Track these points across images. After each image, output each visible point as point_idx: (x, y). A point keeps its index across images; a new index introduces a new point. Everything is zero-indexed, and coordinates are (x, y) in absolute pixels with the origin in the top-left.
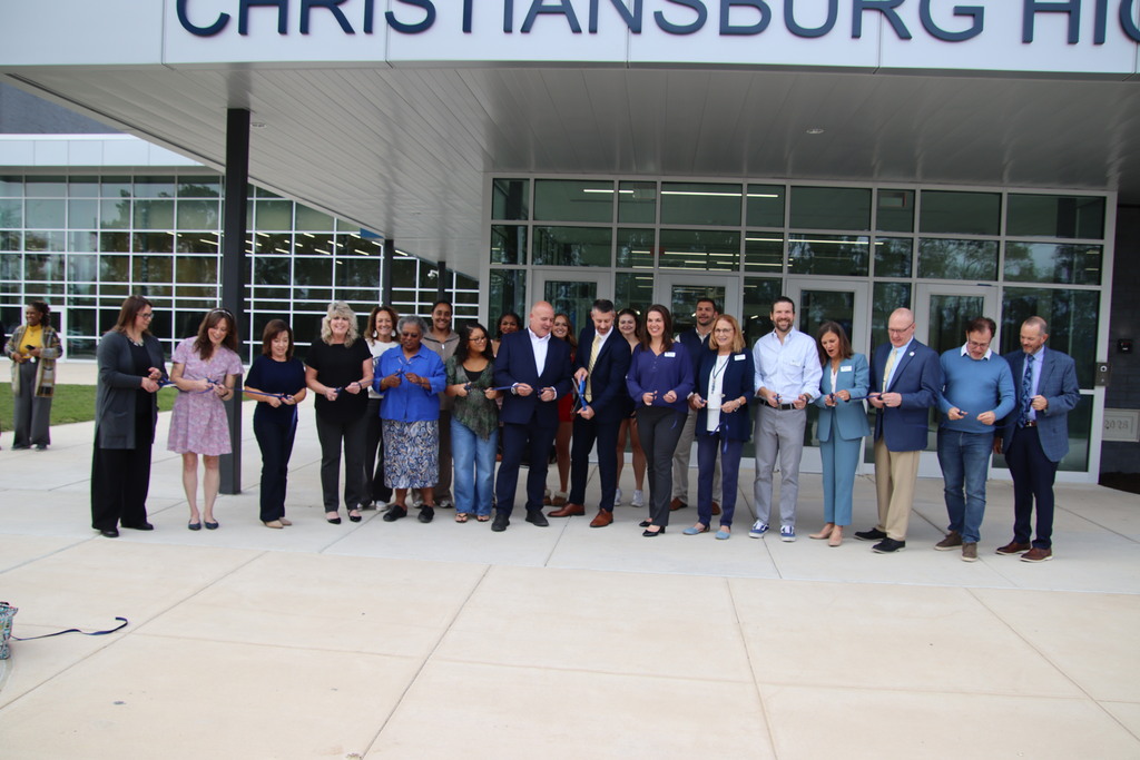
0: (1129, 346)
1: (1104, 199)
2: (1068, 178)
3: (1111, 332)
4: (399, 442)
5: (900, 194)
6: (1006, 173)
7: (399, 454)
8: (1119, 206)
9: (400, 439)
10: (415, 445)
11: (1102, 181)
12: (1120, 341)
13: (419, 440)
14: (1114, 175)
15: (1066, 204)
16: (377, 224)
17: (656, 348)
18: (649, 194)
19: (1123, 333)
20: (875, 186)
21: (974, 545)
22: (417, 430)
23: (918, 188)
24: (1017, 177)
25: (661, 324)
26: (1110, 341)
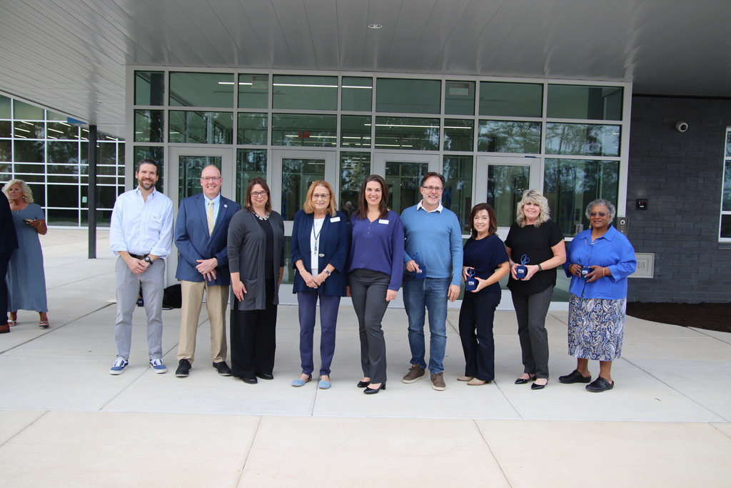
0: (645, 204)
1: (622, 88)
2: (595, 71)
3: (629, 193)
4: (577, 315)
5: (466, 84)
6: (546, 68)
7: (577, 325)
8: (634, 95)
9: (579, 312)
10: (590, 320)
11: (620, 74)
12: (638, 200)
13: (594, 315)
14: (630, 66)
15: (595, 92)
16: (82, 115)
17: (373, 215)
18: (260, 85)
19: (640, 194)
20: (444, 78)
21: (441, 374)
22: (593, 306)
23: (478, 79)
24: (555, 71)
25: (380, 194)
26: (628, 200)
